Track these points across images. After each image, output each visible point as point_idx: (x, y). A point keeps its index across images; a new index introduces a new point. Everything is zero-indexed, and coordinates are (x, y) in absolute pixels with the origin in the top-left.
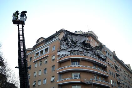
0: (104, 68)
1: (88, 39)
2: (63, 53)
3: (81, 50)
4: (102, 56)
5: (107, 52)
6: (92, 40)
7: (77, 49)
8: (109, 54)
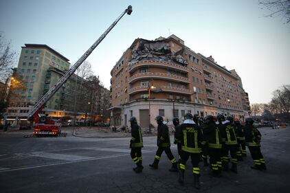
0: (185, 74)
1: (168, 45)
2: (133, 62)
3: (151, 56)
4: (180, 60)
5: (190, 56)
6: (173, 45)
7: (145, 56)
8: (194, 58)
